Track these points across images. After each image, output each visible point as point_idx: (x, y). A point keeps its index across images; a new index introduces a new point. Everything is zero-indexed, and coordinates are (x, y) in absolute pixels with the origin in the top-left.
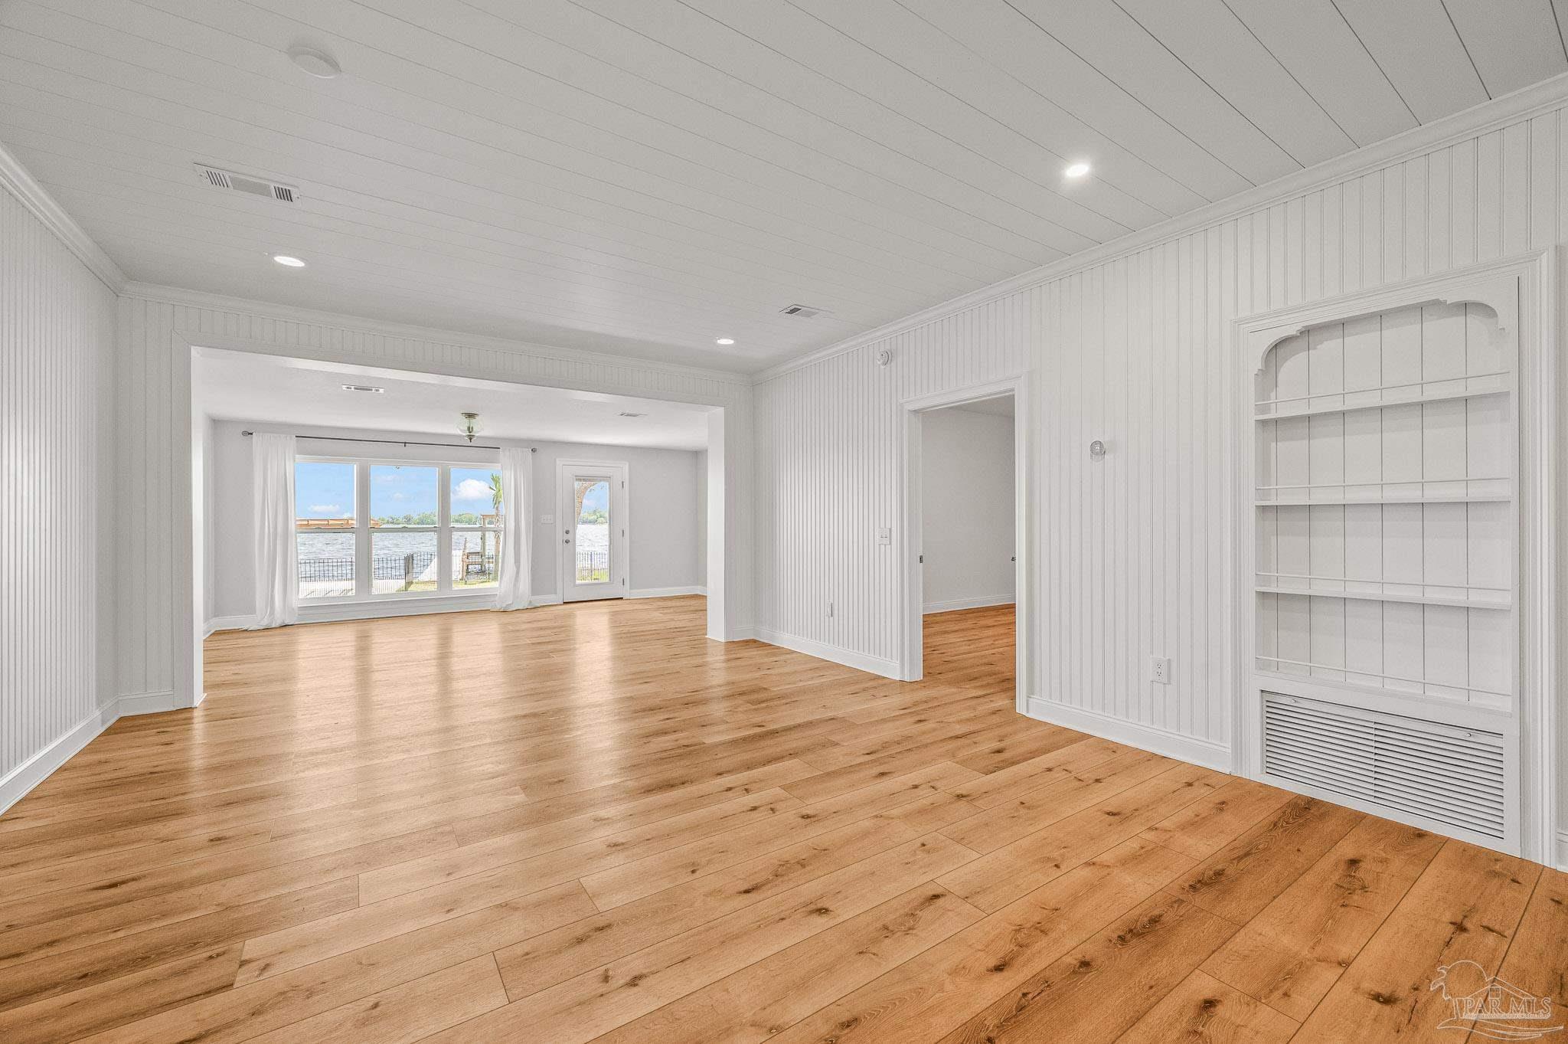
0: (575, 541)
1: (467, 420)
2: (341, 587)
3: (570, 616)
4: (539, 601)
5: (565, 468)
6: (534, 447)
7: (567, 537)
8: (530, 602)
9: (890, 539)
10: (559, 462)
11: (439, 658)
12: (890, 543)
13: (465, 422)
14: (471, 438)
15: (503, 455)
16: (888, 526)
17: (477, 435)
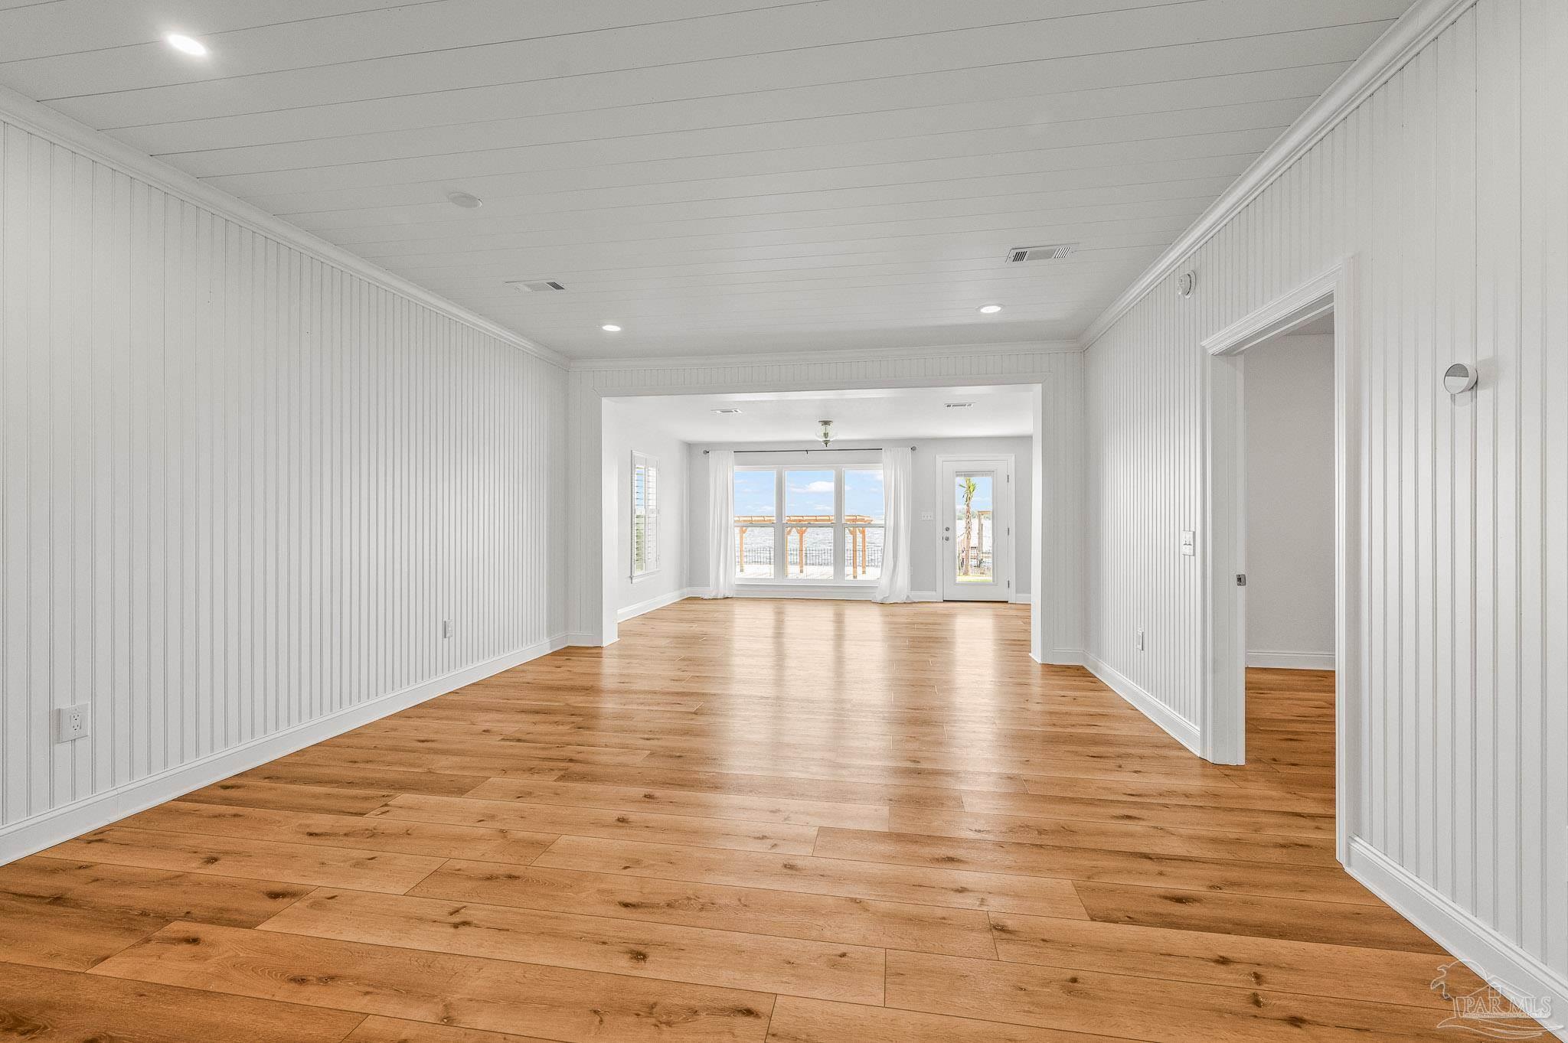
0: (954, 539)
1: (823, 427)
2: (765, 572)
3: (950, 616)
4: (917, 596)
5: (944, 463)
6: (914, 445)
7: (947, 534)
8: (908, 596)
9: (1194, 547)
10: (939, 459)
11: (775, 638)
12: (1194, 555)
13: (822, 429)
14: (826, 443)
15: (886, 456)
16: (1193, 529)
17: (831, 440)
